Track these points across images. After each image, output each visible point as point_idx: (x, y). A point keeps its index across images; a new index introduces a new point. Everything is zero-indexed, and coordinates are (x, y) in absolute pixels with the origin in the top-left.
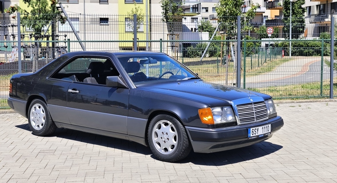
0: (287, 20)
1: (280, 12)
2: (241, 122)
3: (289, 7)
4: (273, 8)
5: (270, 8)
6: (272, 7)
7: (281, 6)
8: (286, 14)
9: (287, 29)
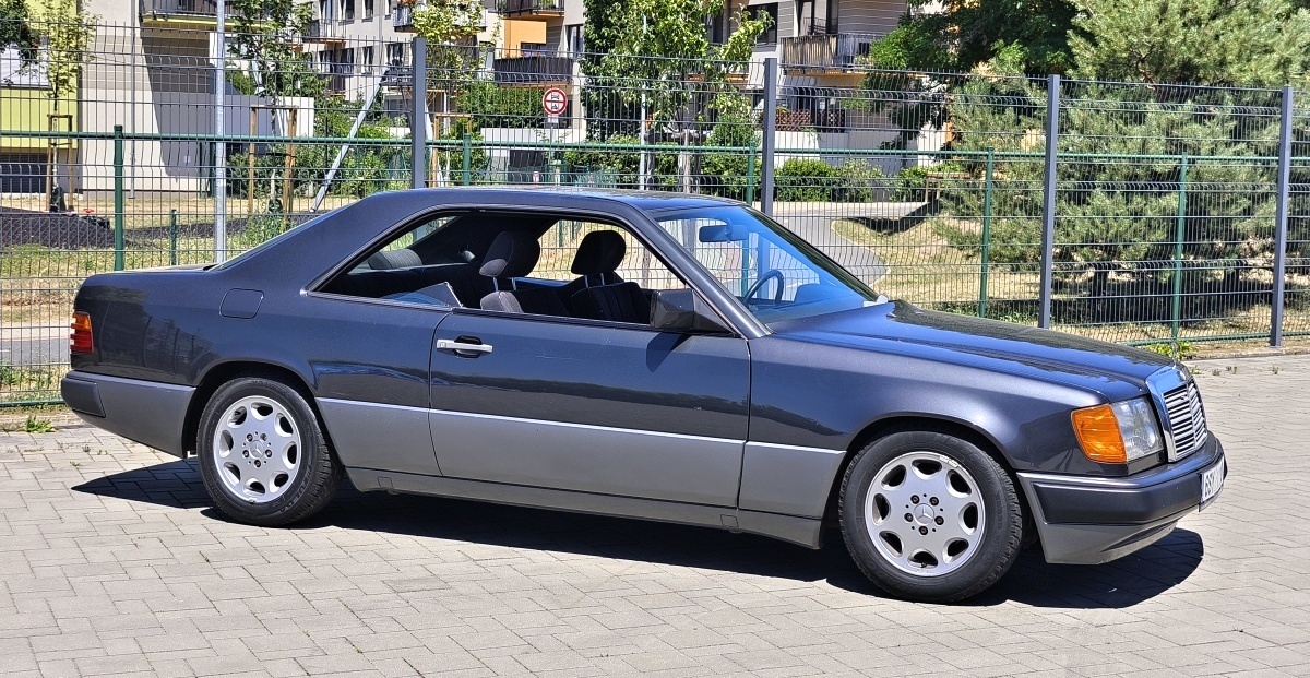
0: (598, 63)
1: (548, 29)
2: (1178, 451)
3: (607, 16)
4: (523, 14)
5: (512, 15)
6: (520, 12)
7: (554, 7)
8: (596, 39)
9: (598, 95)
